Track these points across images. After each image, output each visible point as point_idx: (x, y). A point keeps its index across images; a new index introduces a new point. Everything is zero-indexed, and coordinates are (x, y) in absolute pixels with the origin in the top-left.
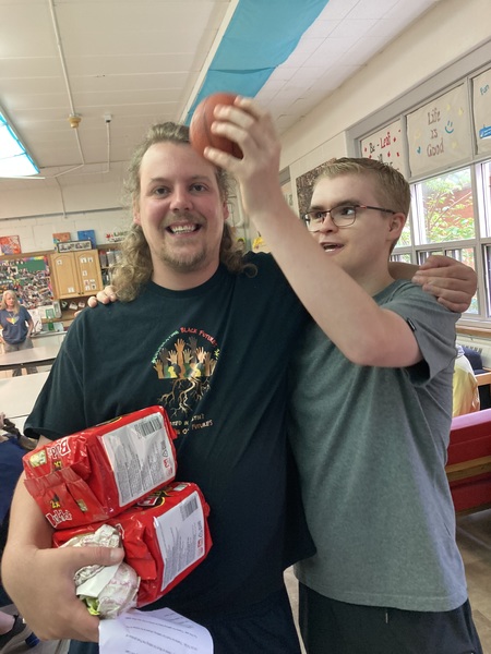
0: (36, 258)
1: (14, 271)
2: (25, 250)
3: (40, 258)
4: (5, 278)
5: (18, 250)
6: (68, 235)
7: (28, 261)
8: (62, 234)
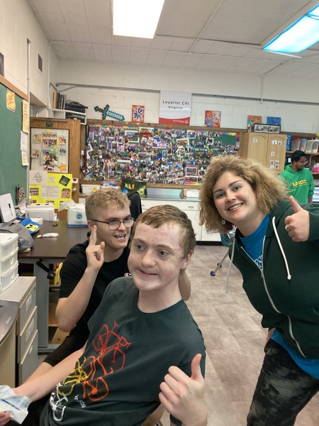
0: (230, 134)
1: (211, 141)
2: (223, 125)
3: (233, 134)
4: (202, 146)
5: (218, 124)
6: (260, 118)
7: (224, 135)
8: (255, 117)
